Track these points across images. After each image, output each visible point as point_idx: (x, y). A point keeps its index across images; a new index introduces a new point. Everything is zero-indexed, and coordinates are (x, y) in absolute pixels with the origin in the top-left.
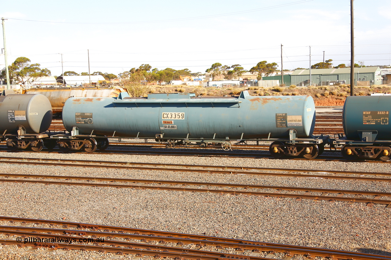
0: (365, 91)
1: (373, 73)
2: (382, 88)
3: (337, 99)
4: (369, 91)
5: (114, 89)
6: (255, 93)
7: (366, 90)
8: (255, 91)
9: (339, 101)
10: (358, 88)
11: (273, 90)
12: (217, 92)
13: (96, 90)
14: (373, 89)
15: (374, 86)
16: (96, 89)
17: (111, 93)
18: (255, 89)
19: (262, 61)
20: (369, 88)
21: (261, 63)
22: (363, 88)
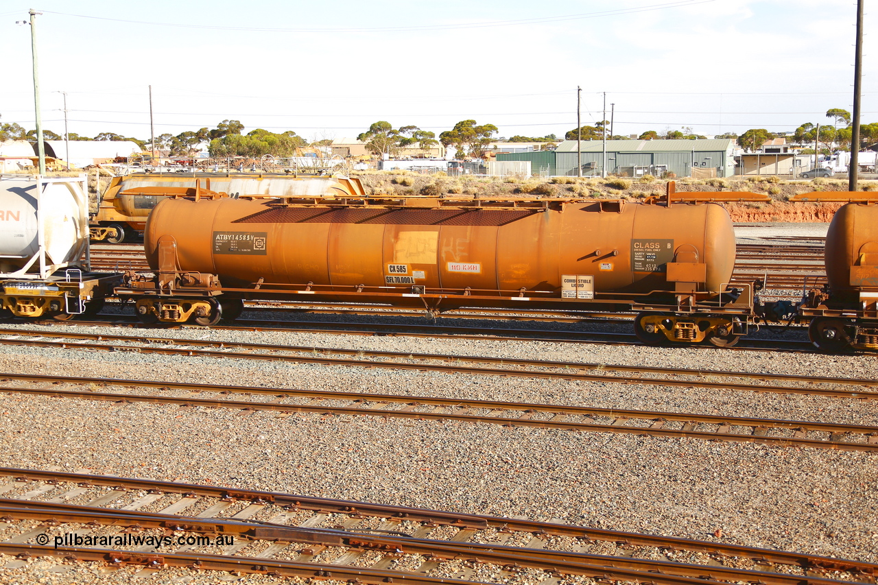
1: (723, 152)
3: (748, 207)
5: (335, 179)
6: (570, 190)
8: (569, 186)
9: (754, 211)
11: (607, 185)
12: (485, 186)
13: (292, 181)
16: (291, 178)
17: (328, 189)
18: (568, 183)
19: (466, 119)
21: (462, 123)
22: (800, 184)
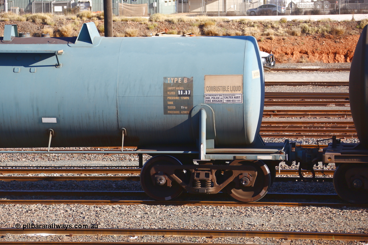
0: (138, 29)
2: (176, 21)
4: (148, 29)
7: (140, 26)
10: (122, 20)
14: (156, 24)
15: (157, 18)
20: (147, 22)
22: (133, 21)
